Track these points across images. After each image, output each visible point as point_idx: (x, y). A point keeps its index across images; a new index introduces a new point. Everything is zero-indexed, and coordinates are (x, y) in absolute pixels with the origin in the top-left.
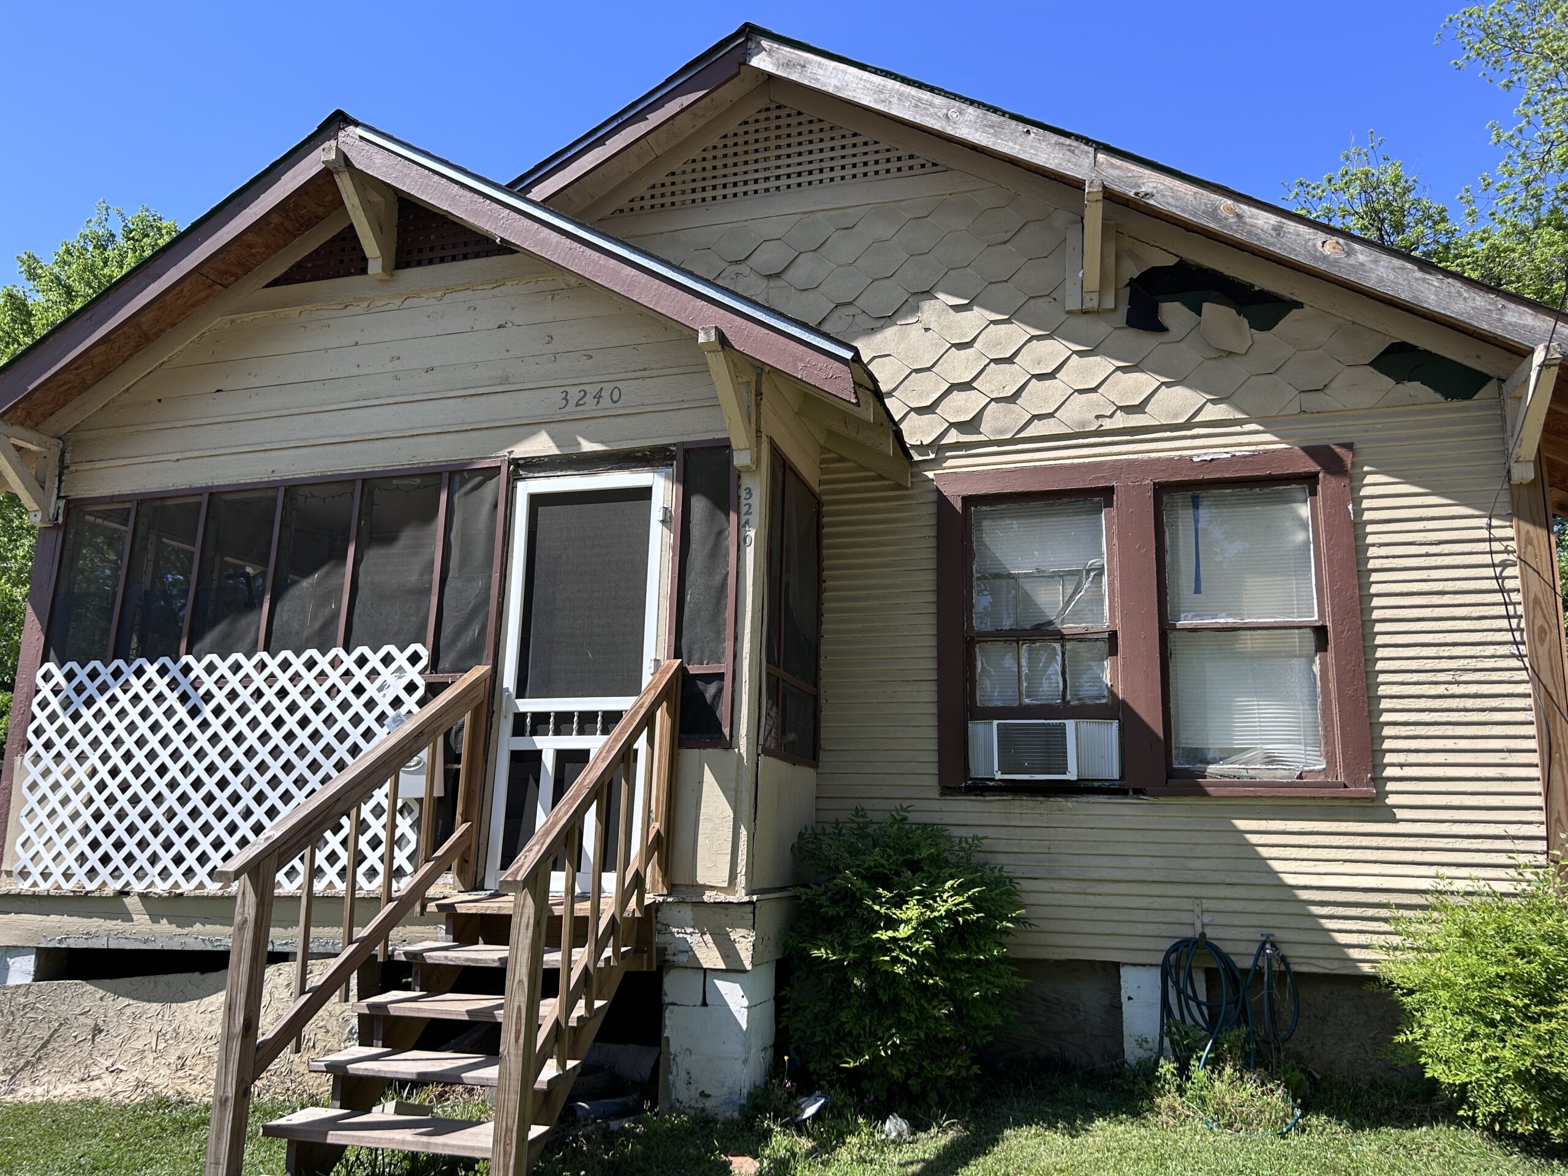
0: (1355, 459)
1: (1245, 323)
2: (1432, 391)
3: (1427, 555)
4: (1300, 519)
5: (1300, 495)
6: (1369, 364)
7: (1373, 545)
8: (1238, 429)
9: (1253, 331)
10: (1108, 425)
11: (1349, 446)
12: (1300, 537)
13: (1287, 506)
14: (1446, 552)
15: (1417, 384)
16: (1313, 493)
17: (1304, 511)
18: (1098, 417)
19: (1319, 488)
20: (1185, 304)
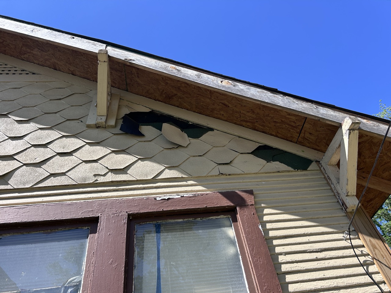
0: (256, 200)
1: (186, 135)
2: (286, 166)
3: (317, 260)
4: (229, 238)
5: (227, 222)
6: (252, 153)
7: (281, 254)
8: (184, 183)
9: (190, 138)
10: (101, 180)
11: (251, 192)
12: (231, 251)
13: (219, 230)
14: (328, 257)
15: (277, 163)
16: (235, 220)
17: (231, 232)
18: (95, 175)
19: (238, 216)
20: (154, 126)
